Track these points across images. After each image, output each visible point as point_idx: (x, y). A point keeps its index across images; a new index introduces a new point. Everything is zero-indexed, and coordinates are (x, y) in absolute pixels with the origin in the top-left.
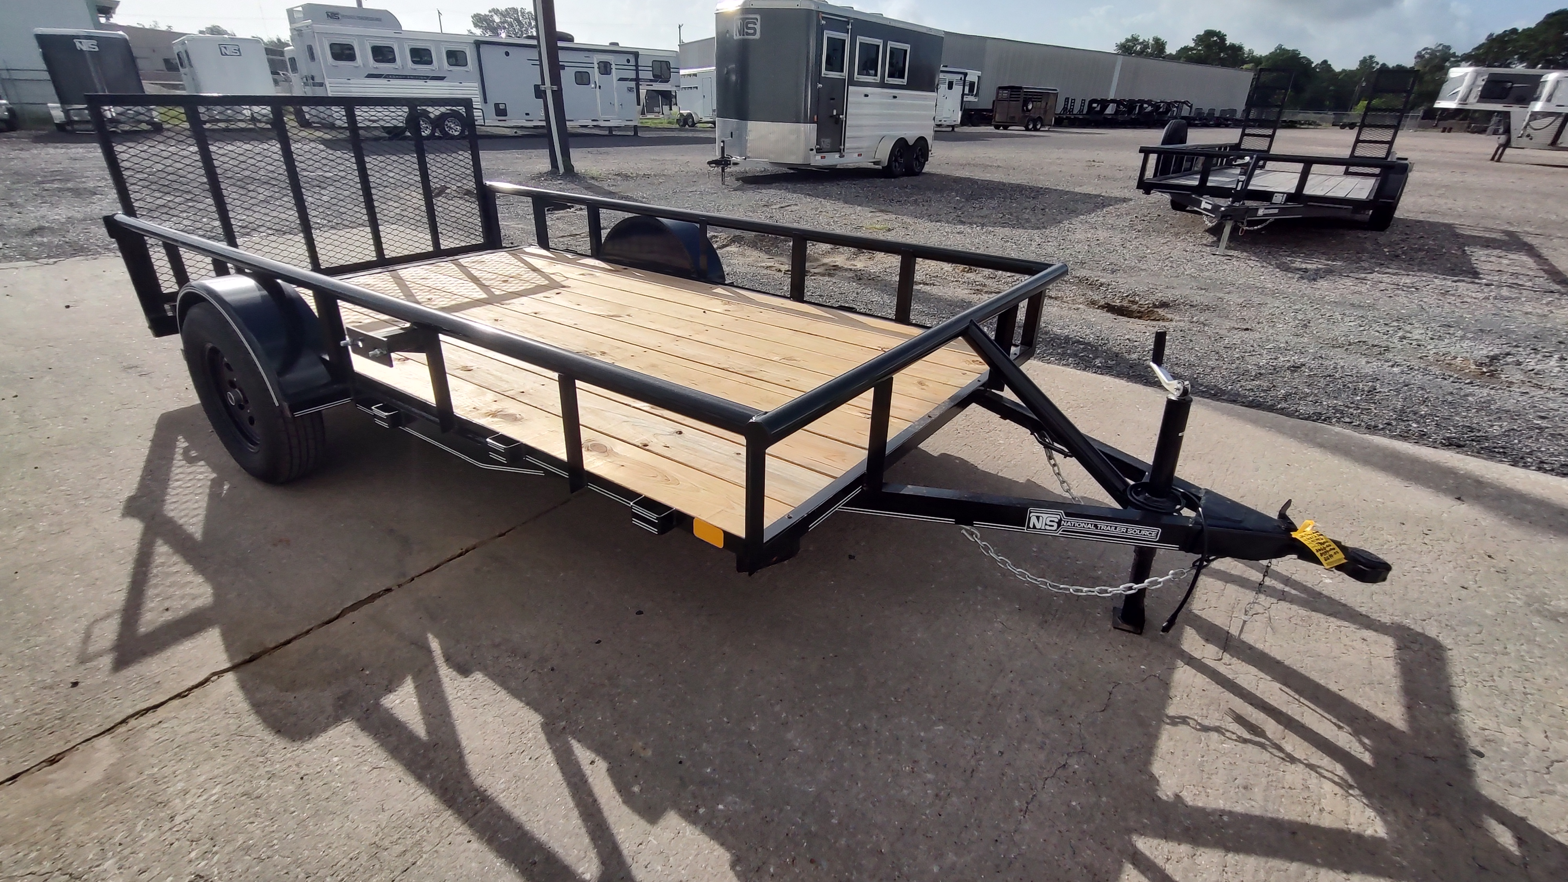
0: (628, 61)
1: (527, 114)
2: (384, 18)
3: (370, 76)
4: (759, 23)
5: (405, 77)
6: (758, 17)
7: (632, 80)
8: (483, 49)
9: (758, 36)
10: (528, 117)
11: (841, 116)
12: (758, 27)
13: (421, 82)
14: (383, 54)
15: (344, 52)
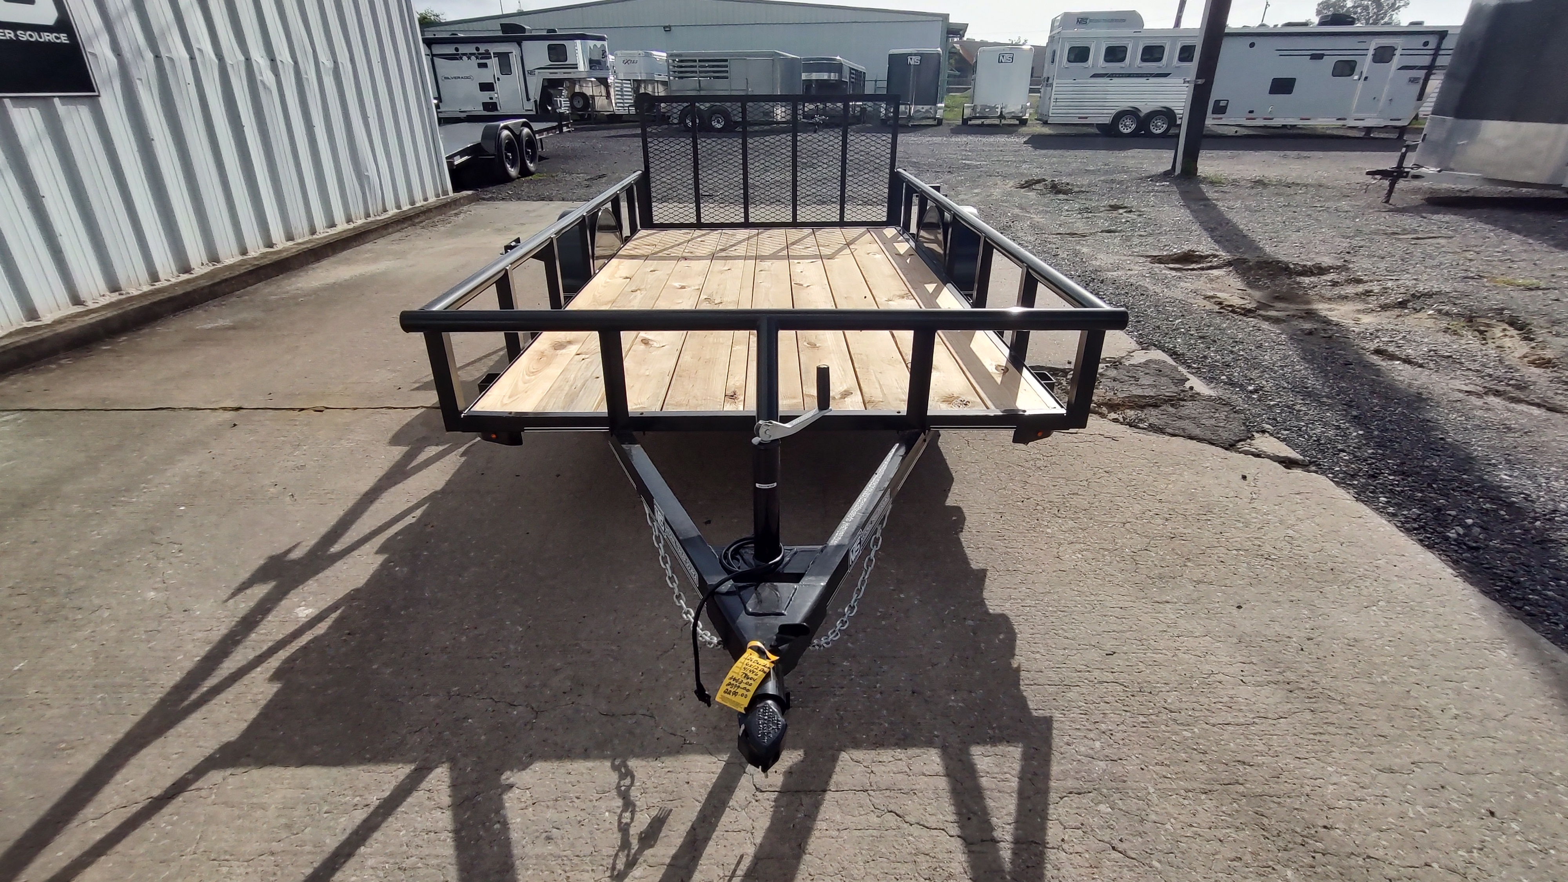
0: (1426, 44)
1: (1251, 112)
2: (1130, 19)
3: (1095, 76)
5: (1129, 76)
7: (1422, 68)
10: (1251, 115)
13: (1143, 80)
14: (1115, 54)
15: (1080, 54)
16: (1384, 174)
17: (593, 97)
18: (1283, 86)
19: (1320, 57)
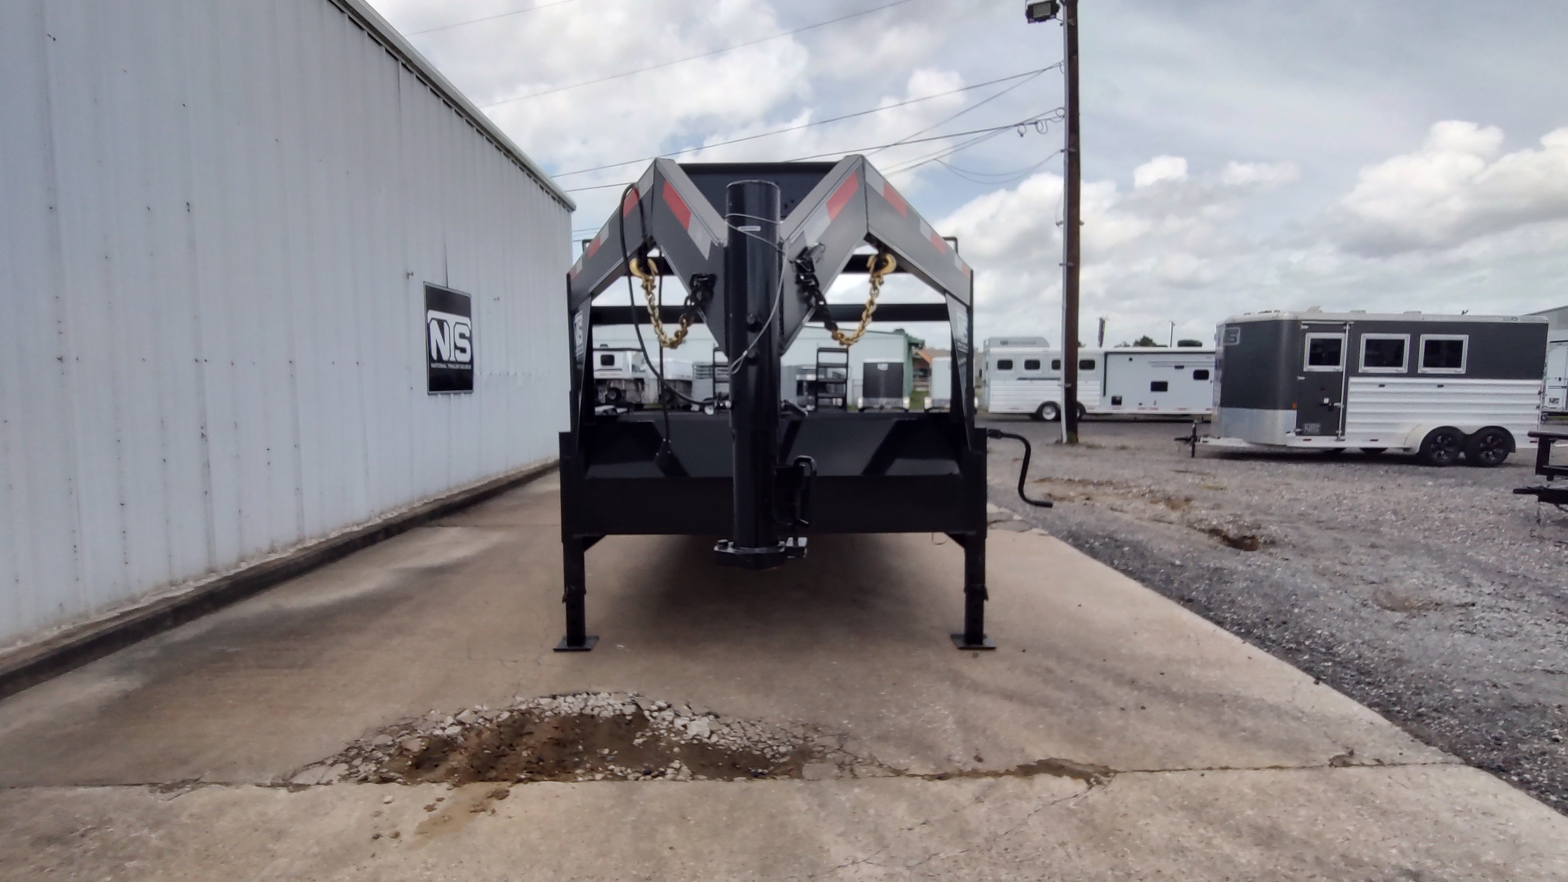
2: (1039, 342)
3: (1020, 379)
4: (1239, 332)
5: (1044, 379)
6: (1239, 329)
8: (1110, 358)
9: (1238, 343)
10: (1141, 406)
11: (1336, 404)
12: (1238, 336)
14: (1032, 365)
15: (1005, 365)
16: (1187, 440)
17: (625, 391)
18: (1159, 387)
19: (1182, 367)
